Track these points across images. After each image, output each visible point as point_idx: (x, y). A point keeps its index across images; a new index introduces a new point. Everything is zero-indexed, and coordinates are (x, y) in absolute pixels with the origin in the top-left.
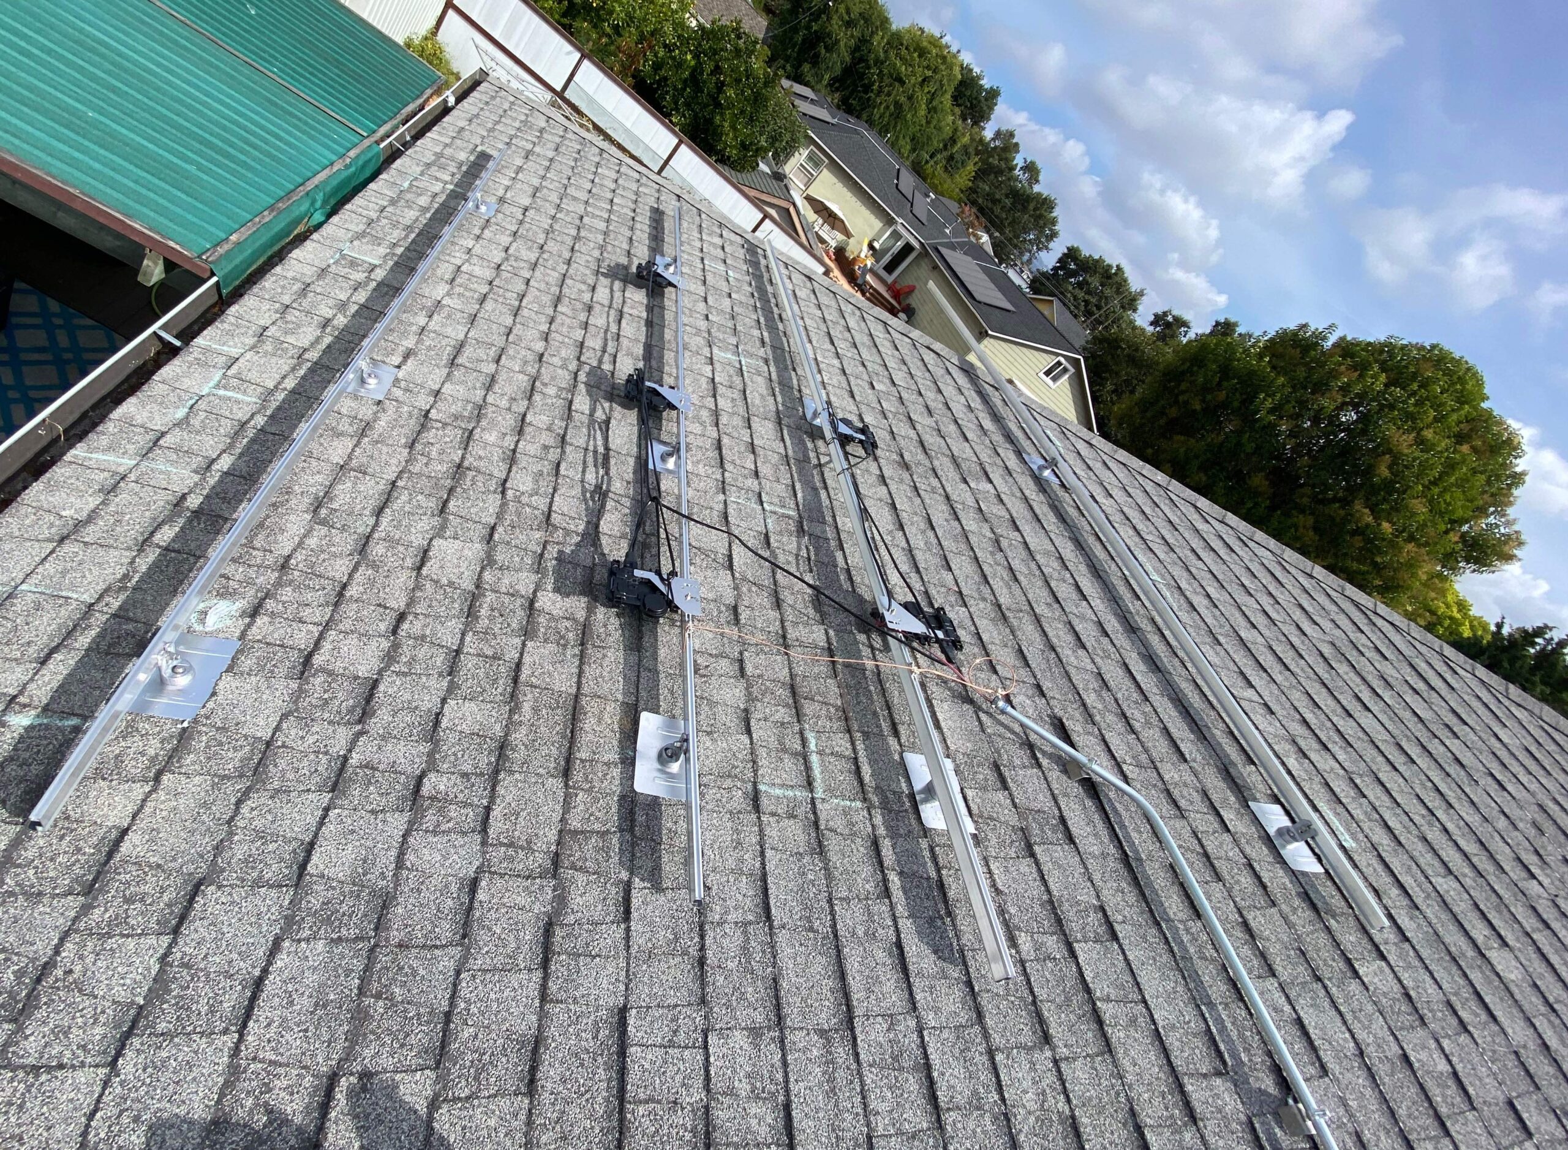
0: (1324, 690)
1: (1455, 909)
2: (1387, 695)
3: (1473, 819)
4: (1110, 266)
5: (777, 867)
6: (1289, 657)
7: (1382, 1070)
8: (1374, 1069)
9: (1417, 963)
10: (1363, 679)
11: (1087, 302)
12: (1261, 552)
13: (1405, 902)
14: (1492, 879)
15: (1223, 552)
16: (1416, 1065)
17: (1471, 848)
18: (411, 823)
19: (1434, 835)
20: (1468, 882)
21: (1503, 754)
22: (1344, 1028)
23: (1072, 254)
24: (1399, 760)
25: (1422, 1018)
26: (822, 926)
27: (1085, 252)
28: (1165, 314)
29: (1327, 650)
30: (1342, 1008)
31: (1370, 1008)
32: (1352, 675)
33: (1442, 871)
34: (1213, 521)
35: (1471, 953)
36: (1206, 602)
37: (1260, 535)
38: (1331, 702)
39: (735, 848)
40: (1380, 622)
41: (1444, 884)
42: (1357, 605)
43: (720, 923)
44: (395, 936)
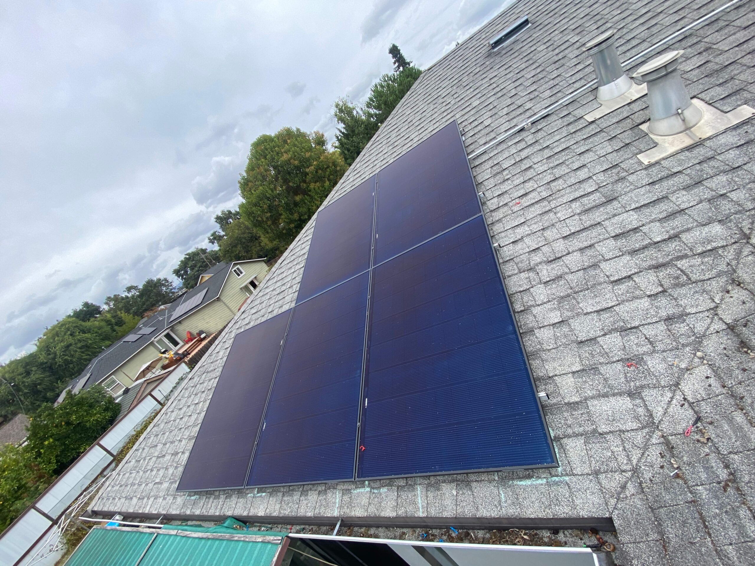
7: (512, 116)
9: (481, 117)
25: (495, 113)
26: (521, 212)
43: (531, 230)
44: (569, 291)
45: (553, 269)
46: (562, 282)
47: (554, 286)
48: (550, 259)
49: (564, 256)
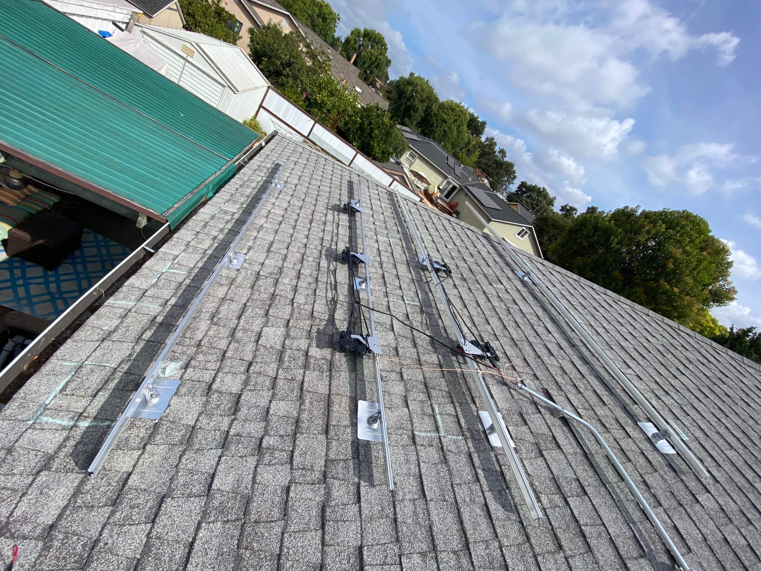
0: (663, 367)
1: (737, 465)
2: (691, 367)
3: (739, 422)
4: (540, 188)
5: (426, 471)
6: (644, 353)
7: (715, 547)
8: (712, 546)
9: (724, 493)
10: (679, 360)
11: (532, 204)
12: (624, 306)
13: (715, 464)
14: (751, 449)
15: (607, 307)
16: (731, 543)
17: (739, 435)
18: (258, 461)
19: (722, 430)
20: (741, 452)
21: (746, 389)
22: (696, 528)
23: (523, 185)
24: (701, 397)
25: (730, 519)
26: (449, 498)
27: (529, 183)
28: (566, 206)
29: (661, 348)
30: (693, 518)
31: (706, 517)
32: (674, 359)
33: (728, 447)
34: (601, 294)
35: (747, 485)
36: (603, 330)
37: (623, 299)
38: (666, 372)
39: (406, 463)
40: (682, 334)
41: (731, 454)
42: (670, 327)
43: (403, 501)
44: (253, 517)
45: (309, 509)
46: (276, 513)
47: (277, 499)
48: (328, 510)
49: (323, 534)
